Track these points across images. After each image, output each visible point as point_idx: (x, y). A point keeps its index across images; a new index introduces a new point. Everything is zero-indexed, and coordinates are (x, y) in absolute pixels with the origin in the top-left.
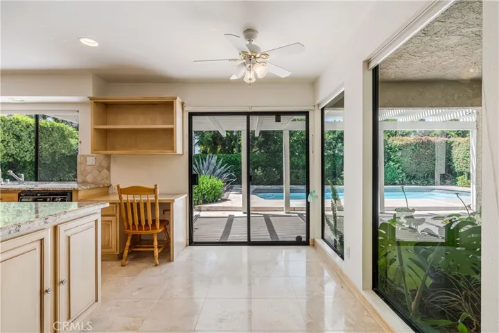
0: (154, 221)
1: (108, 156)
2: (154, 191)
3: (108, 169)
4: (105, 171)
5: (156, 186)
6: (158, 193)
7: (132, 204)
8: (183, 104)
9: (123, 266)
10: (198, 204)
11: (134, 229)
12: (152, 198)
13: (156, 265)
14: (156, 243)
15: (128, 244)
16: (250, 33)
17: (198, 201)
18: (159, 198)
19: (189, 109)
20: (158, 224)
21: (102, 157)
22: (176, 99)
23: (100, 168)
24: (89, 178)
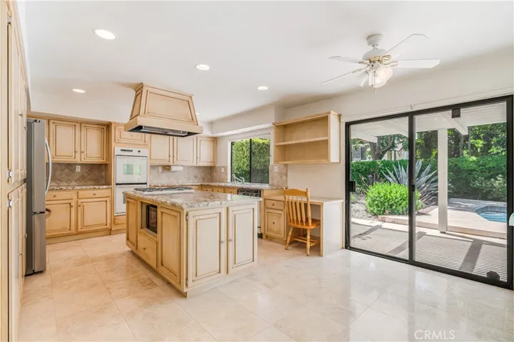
0: (307, 219)
1: (286, 165)
2: (305, 194)
3: (286, 175)
4: (284, 177)
5: (307, 189)
6: (309, 196)
7: (295, 203)
8: (340, 116)
9: (286, 249)
10: (383, 214)
11: (298, 223)
12: (304, 199)
13: (308, 255)
14: (308, 237)
15: (290, 233)
16: (372, 38)
17: (384, 211)
18: (310, 200)
19: (345, 119)
20: (310, 221)
21: (282, 166)
22: (330, 113)
23: (281, 174)
24: (275, 182)
